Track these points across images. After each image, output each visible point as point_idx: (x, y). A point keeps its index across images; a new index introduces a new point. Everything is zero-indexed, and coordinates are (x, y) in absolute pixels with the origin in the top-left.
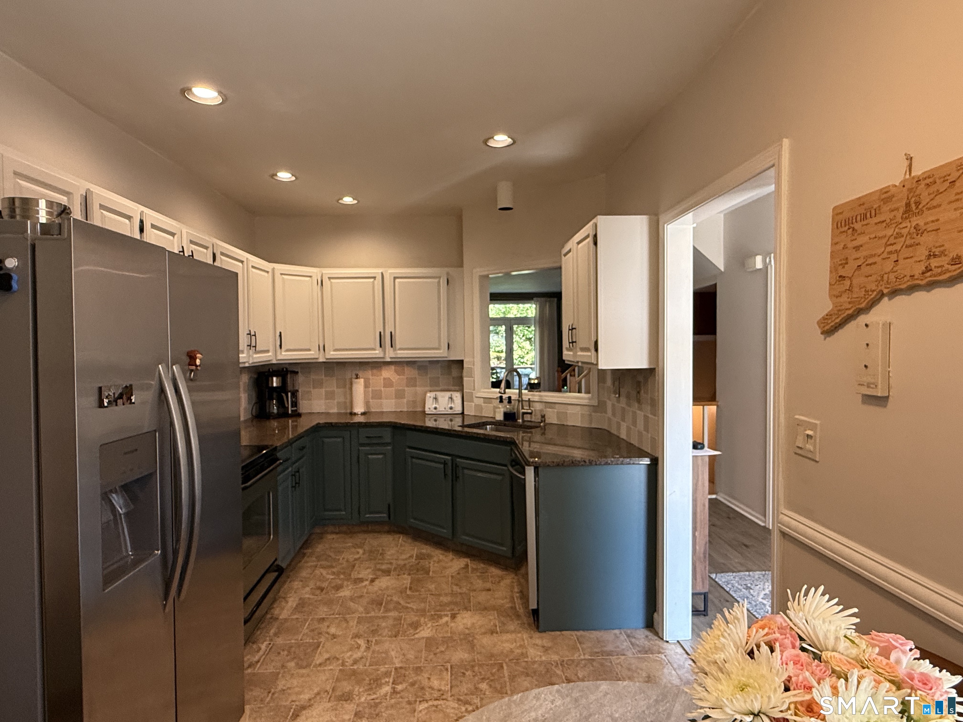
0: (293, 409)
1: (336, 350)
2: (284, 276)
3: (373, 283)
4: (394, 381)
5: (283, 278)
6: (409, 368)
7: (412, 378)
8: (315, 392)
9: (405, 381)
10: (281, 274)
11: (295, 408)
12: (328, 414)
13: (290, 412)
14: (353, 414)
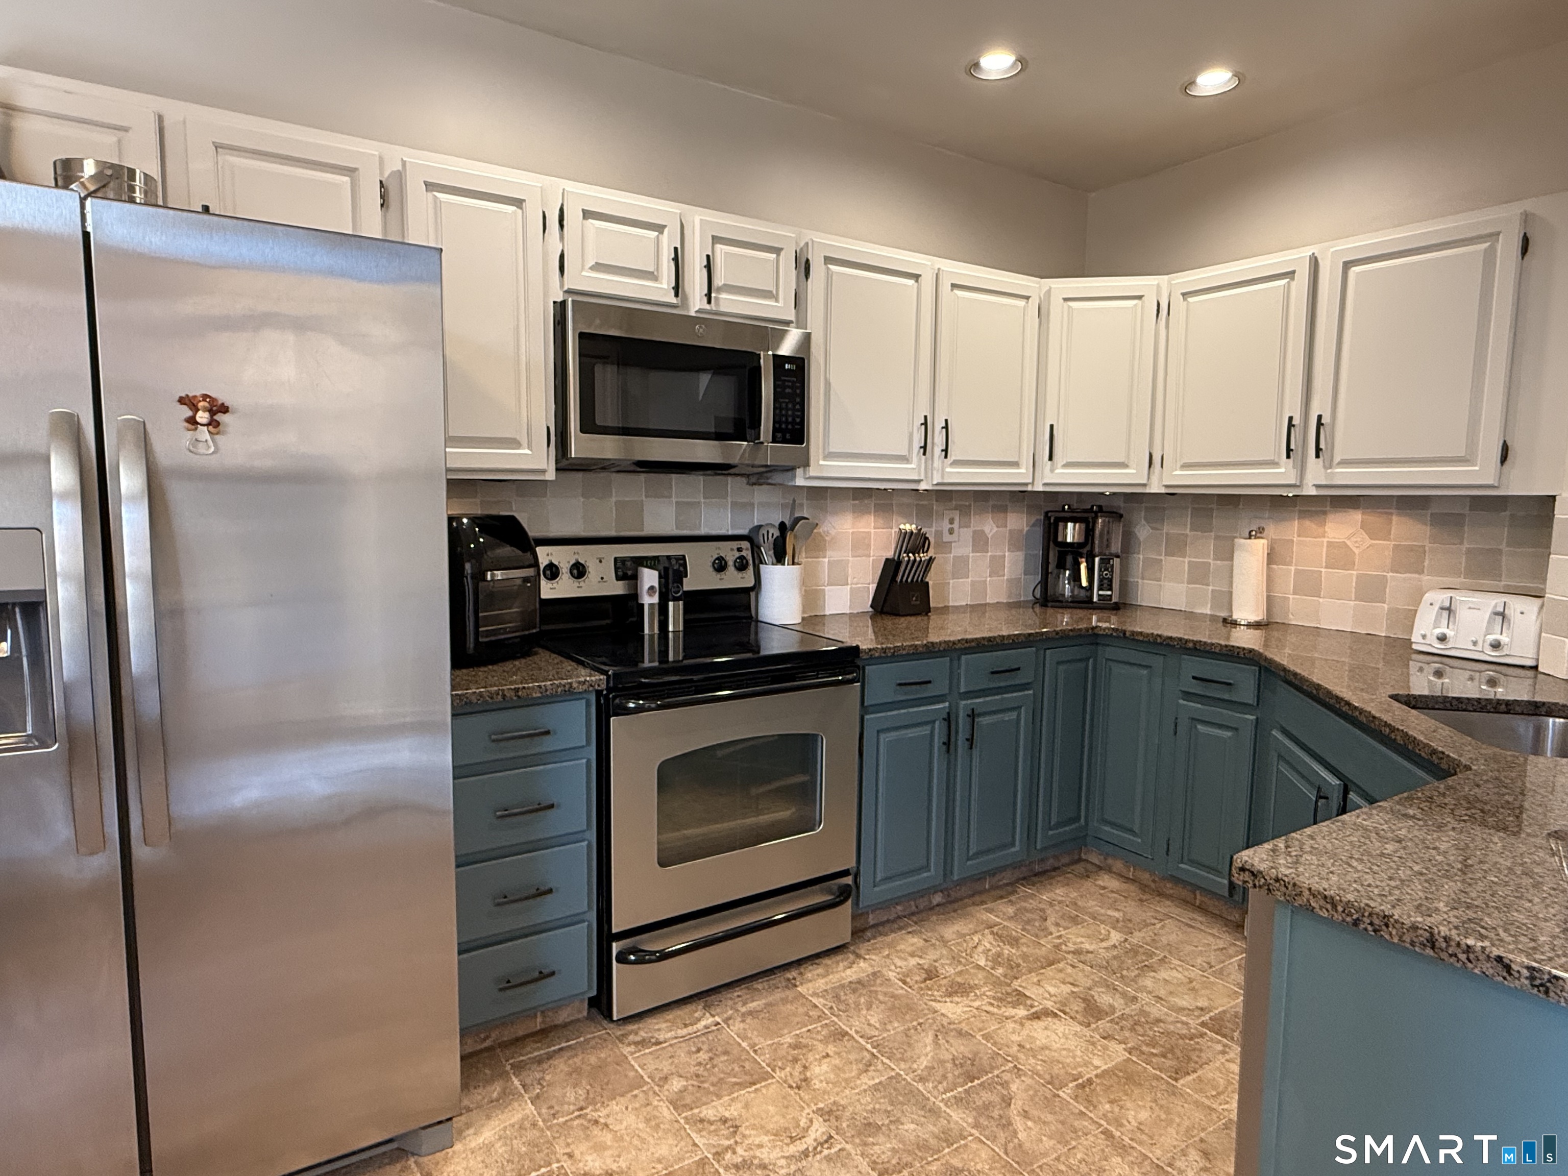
0: (1101, 592)
1: (1186, 466)
2: (1071, 304)
3: (1288, 287)
4: (1357, 551)
5: (1069, 307)
6: (1403, 519)
7: (1411, 549)
8: (1169, 562)
9: (1389, 553)
10: (1065, 300)
11: (1109, 593)
12: (1190, 615)
13: (1095, 599)
14: (1230, 623)
